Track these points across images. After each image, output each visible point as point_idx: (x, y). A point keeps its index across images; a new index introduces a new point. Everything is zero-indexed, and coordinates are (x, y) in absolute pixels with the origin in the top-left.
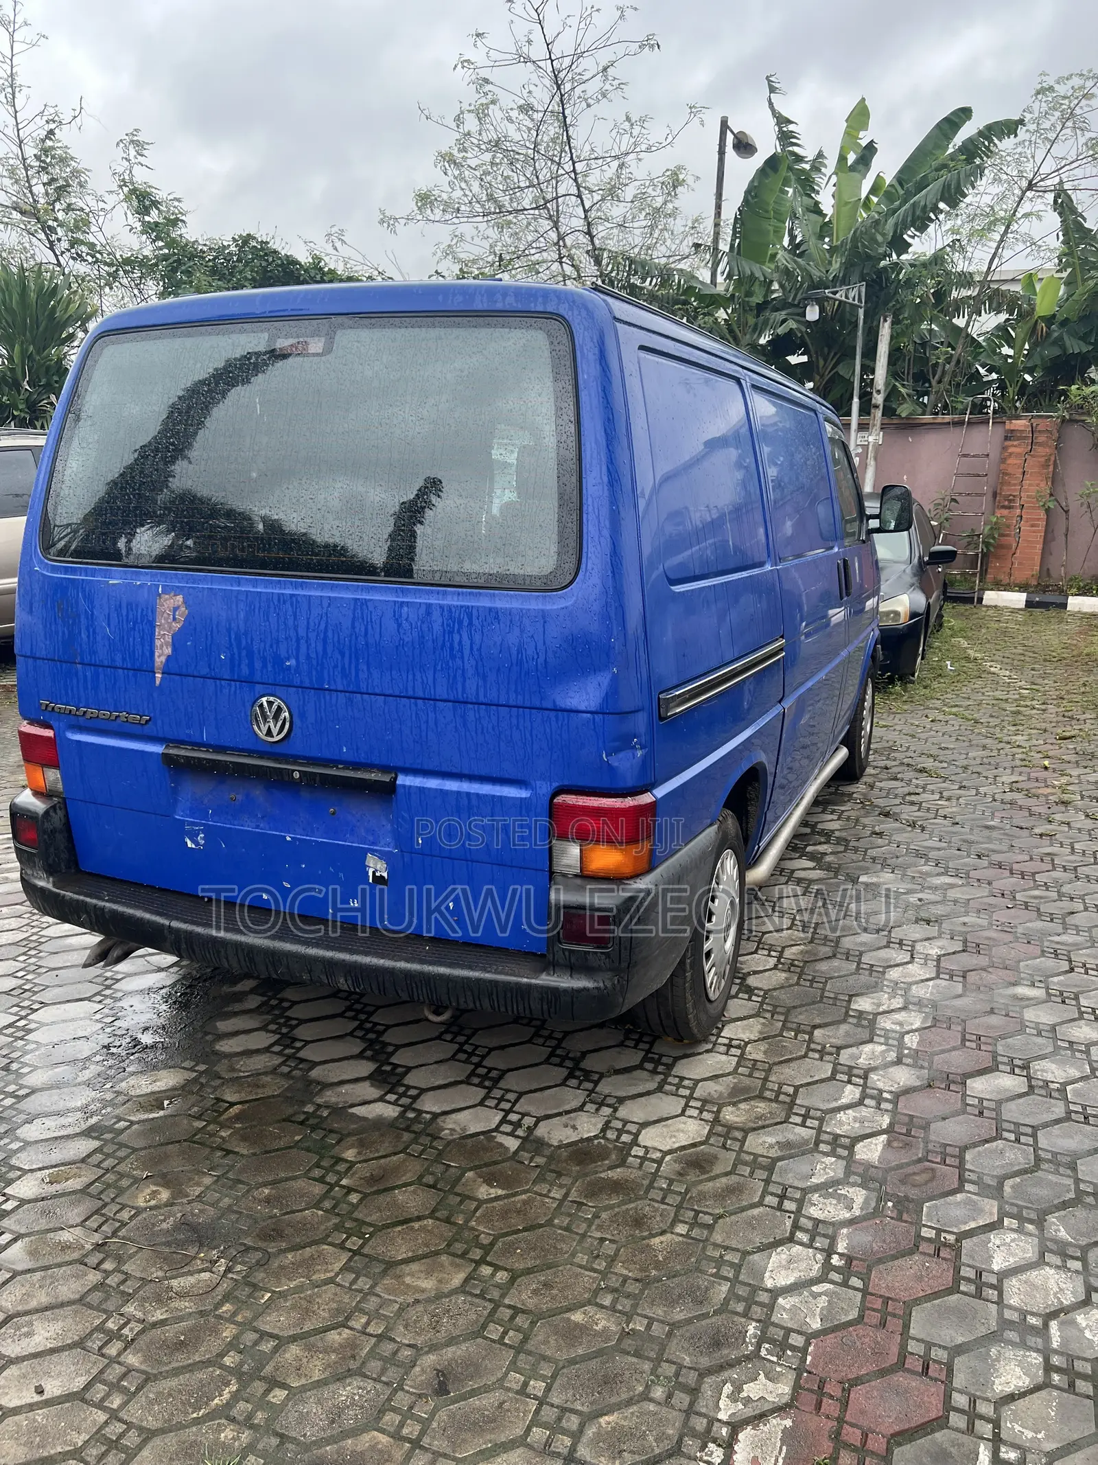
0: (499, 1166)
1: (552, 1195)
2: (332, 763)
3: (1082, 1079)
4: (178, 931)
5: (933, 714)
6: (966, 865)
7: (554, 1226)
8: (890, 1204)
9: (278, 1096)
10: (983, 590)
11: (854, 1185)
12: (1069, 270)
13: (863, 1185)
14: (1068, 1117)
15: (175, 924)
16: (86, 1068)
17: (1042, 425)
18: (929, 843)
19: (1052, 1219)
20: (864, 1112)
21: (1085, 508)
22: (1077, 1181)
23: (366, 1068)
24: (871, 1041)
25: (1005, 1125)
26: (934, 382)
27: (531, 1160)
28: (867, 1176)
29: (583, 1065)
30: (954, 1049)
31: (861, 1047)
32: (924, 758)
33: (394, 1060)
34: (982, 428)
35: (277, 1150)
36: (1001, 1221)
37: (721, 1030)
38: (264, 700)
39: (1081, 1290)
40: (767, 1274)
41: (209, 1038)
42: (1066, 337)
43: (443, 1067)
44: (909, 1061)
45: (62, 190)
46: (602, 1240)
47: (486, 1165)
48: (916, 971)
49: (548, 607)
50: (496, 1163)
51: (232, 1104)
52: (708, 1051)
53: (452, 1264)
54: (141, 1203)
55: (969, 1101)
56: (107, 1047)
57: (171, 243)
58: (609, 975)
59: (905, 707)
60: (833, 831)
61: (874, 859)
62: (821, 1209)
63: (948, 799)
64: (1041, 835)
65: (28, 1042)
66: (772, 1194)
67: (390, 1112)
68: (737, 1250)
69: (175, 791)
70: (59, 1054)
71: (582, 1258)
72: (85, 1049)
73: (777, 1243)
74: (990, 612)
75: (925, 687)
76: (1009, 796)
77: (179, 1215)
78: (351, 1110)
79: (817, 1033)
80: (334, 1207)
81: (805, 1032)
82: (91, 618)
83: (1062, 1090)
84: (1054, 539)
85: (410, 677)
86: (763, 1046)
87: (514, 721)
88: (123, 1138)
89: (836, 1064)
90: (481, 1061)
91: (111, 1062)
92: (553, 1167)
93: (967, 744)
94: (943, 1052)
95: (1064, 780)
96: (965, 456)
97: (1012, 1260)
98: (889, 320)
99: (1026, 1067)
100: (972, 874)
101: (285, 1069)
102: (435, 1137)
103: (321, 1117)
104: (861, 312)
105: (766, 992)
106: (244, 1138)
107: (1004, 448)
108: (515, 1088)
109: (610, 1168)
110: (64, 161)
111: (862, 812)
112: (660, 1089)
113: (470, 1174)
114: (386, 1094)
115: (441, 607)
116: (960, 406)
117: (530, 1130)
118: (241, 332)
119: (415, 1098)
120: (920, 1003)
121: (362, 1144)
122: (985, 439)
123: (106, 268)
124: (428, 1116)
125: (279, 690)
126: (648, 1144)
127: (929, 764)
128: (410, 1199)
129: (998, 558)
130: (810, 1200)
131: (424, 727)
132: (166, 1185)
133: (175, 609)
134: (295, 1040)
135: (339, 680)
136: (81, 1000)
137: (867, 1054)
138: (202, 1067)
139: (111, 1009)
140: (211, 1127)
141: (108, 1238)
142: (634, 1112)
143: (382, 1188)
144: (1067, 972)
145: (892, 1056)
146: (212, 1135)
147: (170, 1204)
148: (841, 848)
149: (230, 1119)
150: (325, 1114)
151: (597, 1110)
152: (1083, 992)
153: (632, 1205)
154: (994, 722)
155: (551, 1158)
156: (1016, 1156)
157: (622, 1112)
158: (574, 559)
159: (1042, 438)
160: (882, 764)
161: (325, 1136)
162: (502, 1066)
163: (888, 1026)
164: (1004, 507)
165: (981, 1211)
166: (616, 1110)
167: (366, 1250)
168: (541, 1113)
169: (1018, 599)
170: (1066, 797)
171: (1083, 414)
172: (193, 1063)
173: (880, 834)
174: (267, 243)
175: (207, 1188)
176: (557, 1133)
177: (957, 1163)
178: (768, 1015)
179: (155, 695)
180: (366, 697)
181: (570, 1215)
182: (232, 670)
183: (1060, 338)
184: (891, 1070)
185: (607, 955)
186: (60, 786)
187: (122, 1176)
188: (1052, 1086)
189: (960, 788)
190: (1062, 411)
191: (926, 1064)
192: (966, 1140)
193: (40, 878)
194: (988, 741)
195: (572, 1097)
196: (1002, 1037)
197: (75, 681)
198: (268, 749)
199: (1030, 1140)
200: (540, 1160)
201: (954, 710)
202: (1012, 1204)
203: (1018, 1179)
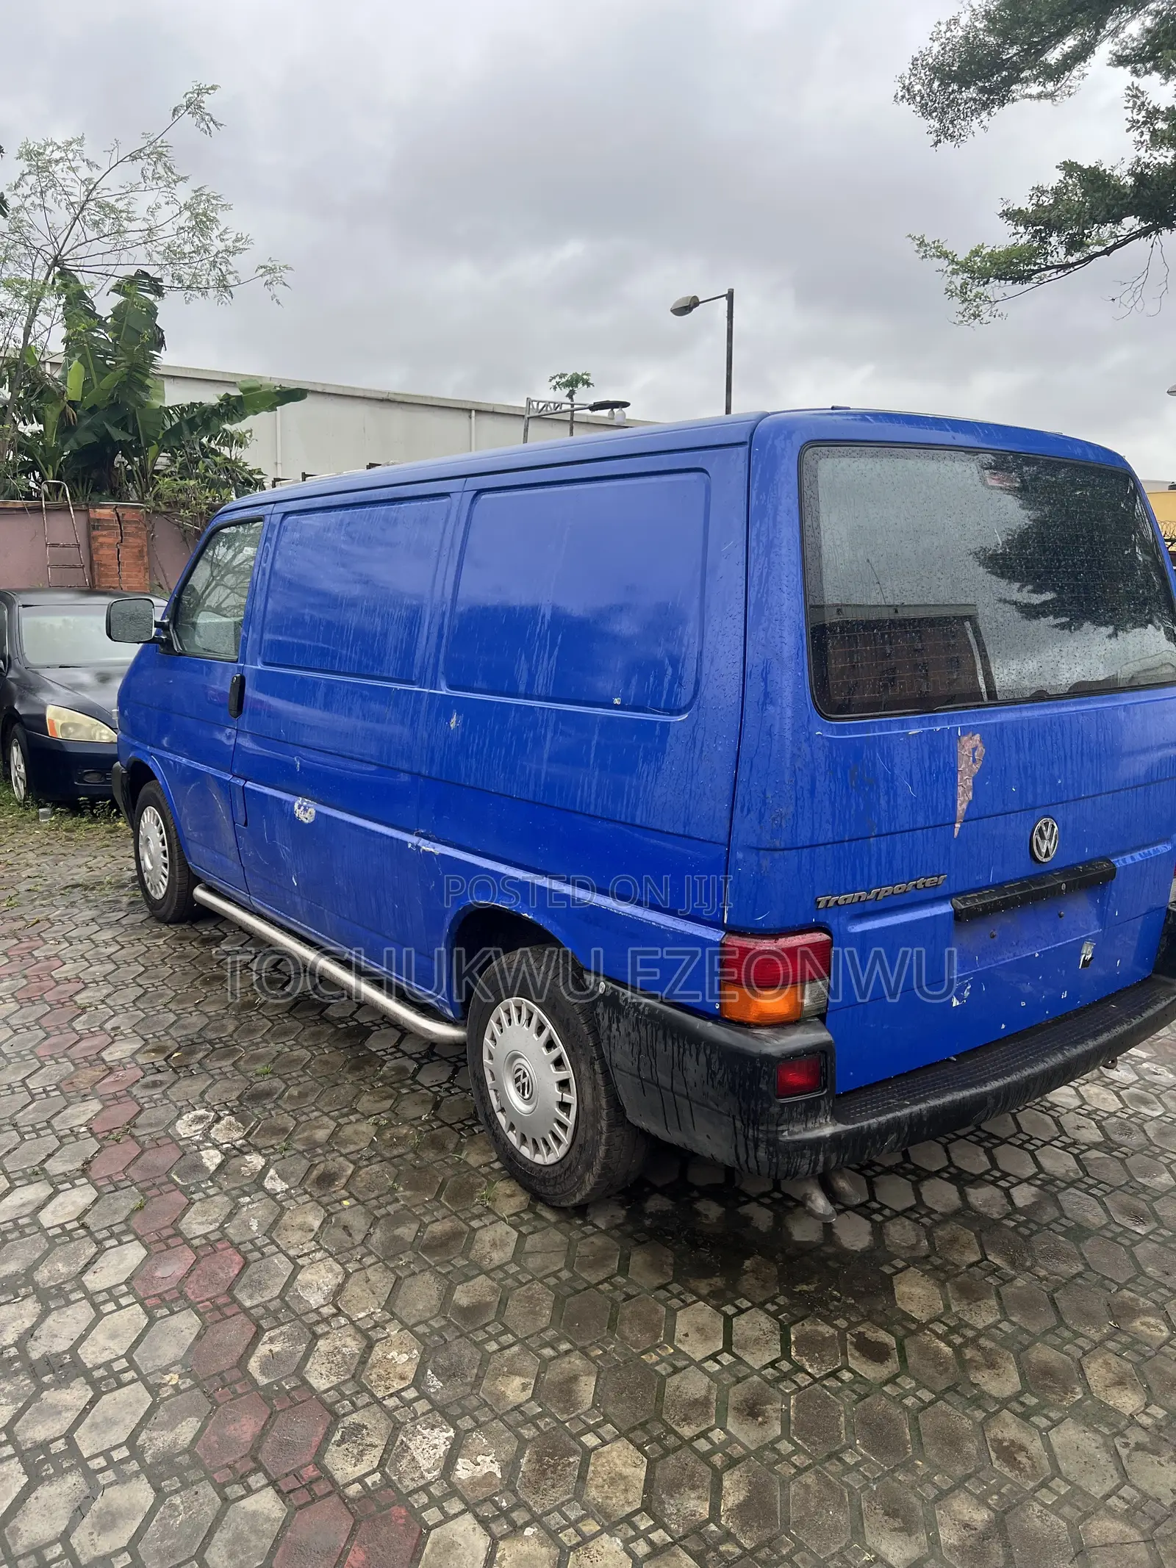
17: (128, 515)
34: (61, 516)
38: (1042, 822)
42: (107, 425)
82: (890, 780)
96: (53, 545)
107: (94, 538)
122: (68, 527)
125: (1052, 810)
133: (975, 750)
159: (130, 529)
179: (953, 847)
182: (1020, 801)
197: (866, 860)
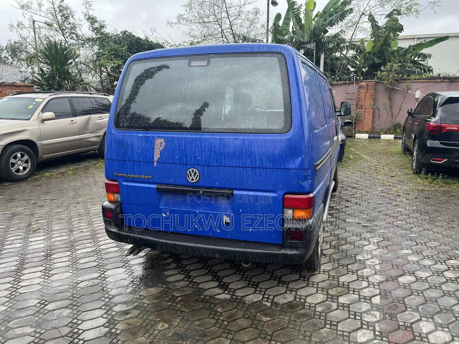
0: (267, 311)
1: (285, 318)
2: (213, 188)
3: (431, 276)
4: (162, 243)
5: (352, 171)
6: (375, 215)
7: (289, 328)
8: (387, 316)
9: (191, 293)
10: (355, 133)
11: (375, 311)
12: (374, 38)
13: (378, 310)
14: (430, 287)
15: (161, 240)
16: (128, 288)
17: (370, 84)
18: (363, 209)
19: (435, 317)
20: (371, 289)
21: (384, 108)
22: (439, 306)
23: (216, 284)
24: (365, 268)
25: (414, 291)
26: (337, 72)
27: (276, 308)
28: (378, 308)
29: (282, 280)
30: (391, 269)
31: (363, 270)
32: (353, 184)
33: (223, 281)
34: (352, 85)
35: (197, 310)
36: (421, 318)
37: (320, 267)
38: (191, 170)
39: (450, 337)
40: (358, 338)
41: (163, 277)
42: (375, 58)
43: (239, 282)
44: (378, 273)
45: (67, 18)
46: (305, 331)
47: (263, 311)
48: (372, 247)
49: (282, 138)
50: (266, 310)
51: (178, 297)
52: (318, 274)
53: (262, 341)
54: (159, 328)
55: (400, 284)
56: (132, 282)
57: (102, 34)
58: (303, 249)
59: (342, 169)
60: (333, 207)
61: (348, 214)
62: (367, 318)
63: (364, 196)
64: (395, 205)
65: (107, 281)
66: (352, 315)
67: (228, 297)
68: (347, 332)
69: (160, 199)
70: (118, 284)
71: (301, 337)
72: (126, 283)
73: (358, 329)
74: (358, 140)
75: (347, 163)
76: (382, 194)
77: (173, 331)
78: (215, 297)
79: (349, 266)
80: (220, 326)
81: (345, 266)
82: (132, 147)
83: (426, 279)
84: (375, 118)
85: (238, 161)
86: (334, 271)
87: (272, 173)
88: (147, 309)
89: (358, 275)
90: (250, 280)
91: (135, 286)
92: (283, 310)
93: (364, 179)
94: (388, 270)
95: (396, 189)
96: (347, 93)
97: (428, 330)
98: (323, 54)
99: (413, 273)
100: (379, 217)
101: (191, 285)
102: (244, 304)
103: (206, 299)
104: (315, 51)
105: (330, 255)
106: (185, 307)
107: (359, 91)
108: (263, 287)
109: (300, 310)
110: (67, 9)
111: (340, 200)
112: (308, 285)
113: (258, 314)
114: (225, 291)
115: (248, 139)
116: (345, 78)
117: (273, 300)
118: (179, 59)
119: (234, 292)
120: (376, 256)
121: (222, 307)
122: (353, 88)
123: (81, 42)
124: (240, 297)
125: (196, 167)
126: (310, 302)
127: (355, 185)
128: (243, 323)
129: (358, 123)
130: (364, 316)
131: (242, 175)
132: (166, 322)
133: (161, 143)
134: (190, 276)
135: (215, 163)
136: (119, 268)
137: (366, 272)
138: (165, 286)
139: (130, 270)
140: (174, 304)
141: (153, 340)
142: (302, 292)
143: (233, 319)
144: (416, 245)
145: (373, 272)
146: (175, 307)
147: (169, 328)
148: (338, 212)
149: (178, 301)
150: (208, 298)
151: (291, 293)
152: (423, 251)
153: (311, 320)
154: (370, 172)
155: (282, 308)
156: (419, 300)
157: (299, 293)
158: (290, 124)
159: (370, 88)
160: (342, 186)
161: (210, 305)
162: (258, 281)
163: (369, 263)
164: (360, 108)
165: (415, 316)
166: (296, 292)
167: (235, 338)
168: (274, 295)
169: (366, 136)
170: (399, 194)
171: (382, 80)
172: (161, 285)
173: (348, 207)
174: (131, 33)
175: (179, 322)
176: (280, 300)
177: (403, 303)
178: (333, 262)
179: (154, 169)
180: (224, 167)
181: (293, 324)
182: (180, 161)
183: (373, 58)
184: (374, 276)
185: (303, 243)
186: (119, 199)
187: (151, 321)
188: (423, 278)
189: (367, 192)
190: (376, 79)
191: (384, 274)
192: (404, 296)
193: (113, 229)
194: (370, 178)
195: (282, 289)
196: (404, 265)
197: (126, 166)
198: (192, 185)
199: (422, 295)
200: (278, 309)
201: (357, 169)
202: (423, 314)
203: (422, 306)
